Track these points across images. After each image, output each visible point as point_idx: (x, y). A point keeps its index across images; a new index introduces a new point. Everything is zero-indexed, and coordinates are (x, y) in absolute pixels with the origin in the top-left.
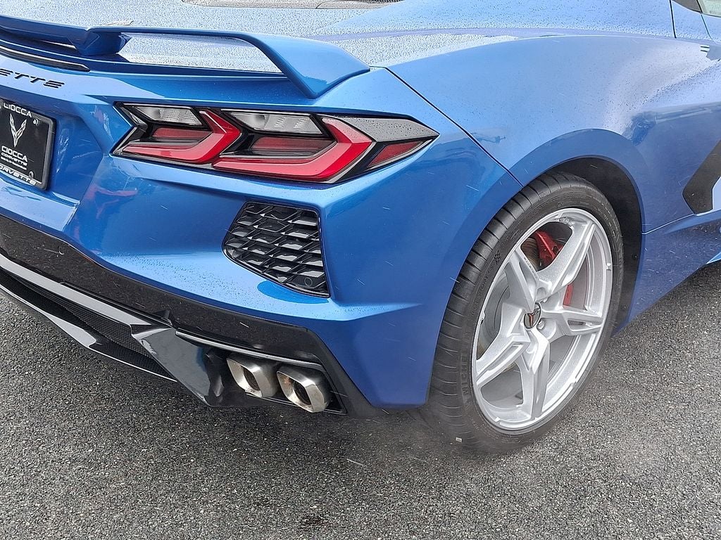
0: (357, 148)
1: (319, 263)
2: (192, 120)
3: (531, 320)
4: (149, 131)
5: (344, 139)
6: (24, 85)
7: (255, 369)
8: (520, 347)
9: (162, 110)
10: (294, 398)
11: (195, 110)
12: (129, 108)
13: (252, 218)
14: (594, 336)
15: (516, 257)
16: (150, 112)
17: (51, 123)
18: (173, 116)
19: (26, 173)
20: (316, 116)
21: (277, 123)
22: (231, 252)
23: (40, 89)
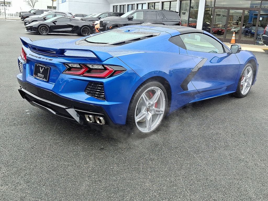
0: (111, 71)
1: (104, 94)
2: (79, 66)
3: (148, 110)
4: (70, 69)
5: (108, 70)
6: (44, 60)
7: (91, 116)
8: (145, 115)
9: (73, 65)
10: (98, 122)
11: (79, 64)
12: (66, 64)
13: (90, 85)
14: (162, 114)
15: (144, 95)
16: (70, 65)
17: (49, 68)
18: (75, 66)
19: (43, 78)
20: (103, 65)
21: (96, 67)
22: (86, 92)
23: (48, 61)
